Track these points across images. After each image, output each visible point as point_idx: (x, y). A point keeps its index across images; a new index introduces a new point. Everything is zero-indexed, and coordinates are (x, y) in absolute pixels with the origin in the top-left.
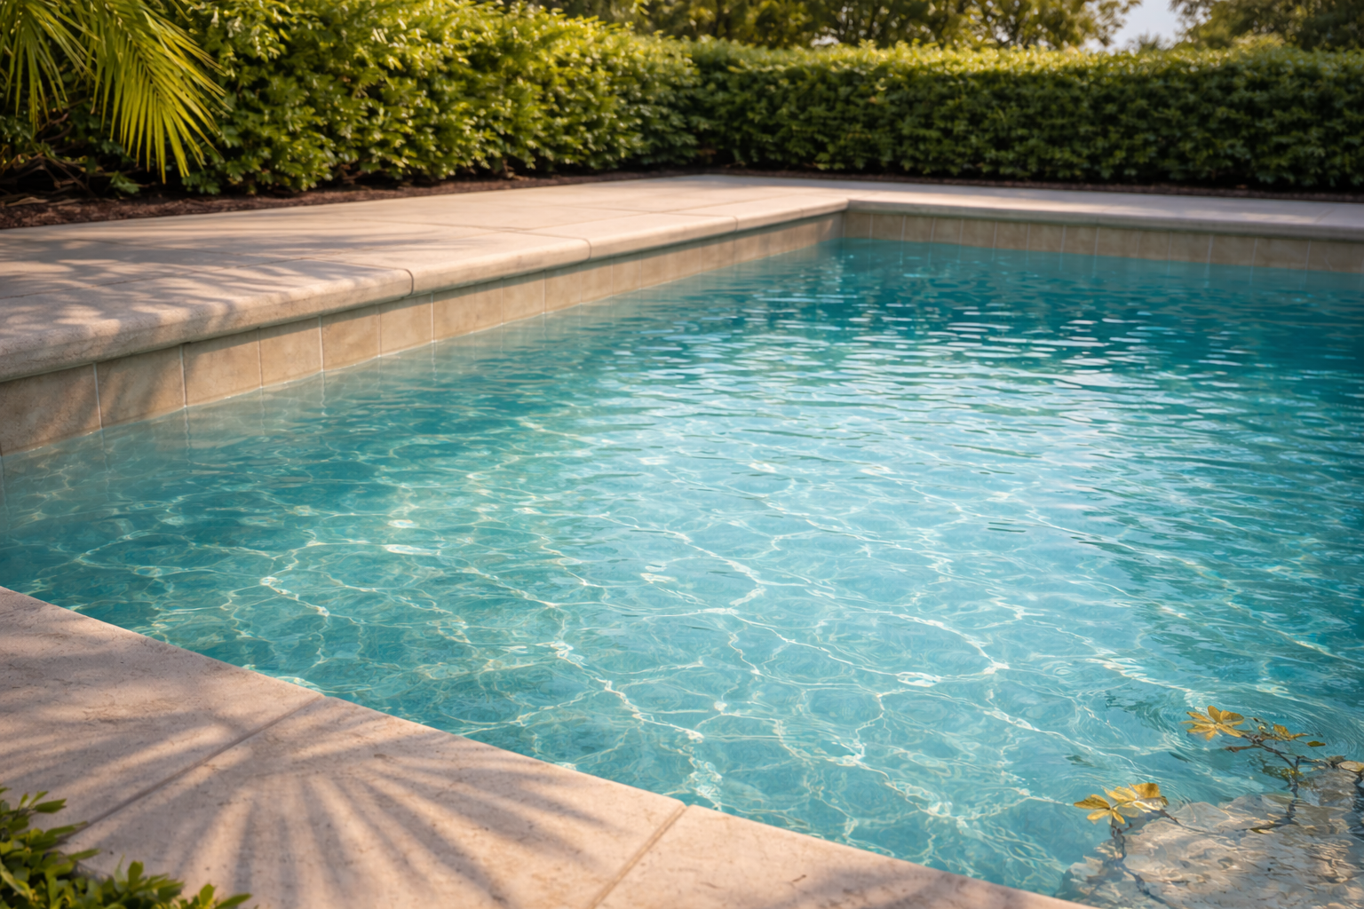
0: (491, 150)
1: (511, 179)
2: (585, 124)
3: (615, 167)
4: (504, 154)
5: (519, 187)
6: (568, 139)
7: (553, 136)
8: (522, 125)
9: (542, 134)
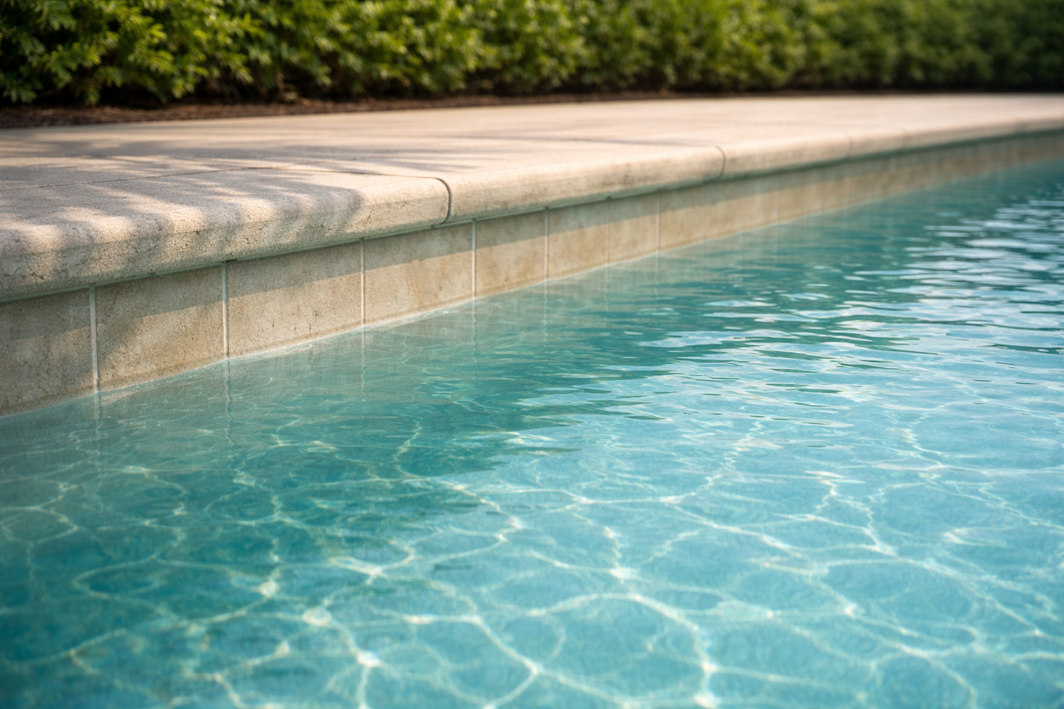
0: (254, 52)
1: (292, 103)
2: (412, 14)
3: (462, 85)
4: (277, 59)
5: (304, 112)
6: (385, 37)
7: (361, 33)
8: (308, 12)
9: (343, 28)
